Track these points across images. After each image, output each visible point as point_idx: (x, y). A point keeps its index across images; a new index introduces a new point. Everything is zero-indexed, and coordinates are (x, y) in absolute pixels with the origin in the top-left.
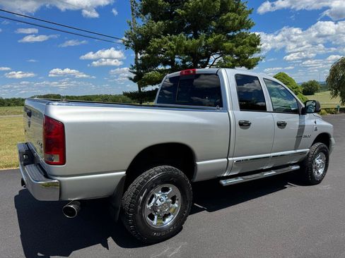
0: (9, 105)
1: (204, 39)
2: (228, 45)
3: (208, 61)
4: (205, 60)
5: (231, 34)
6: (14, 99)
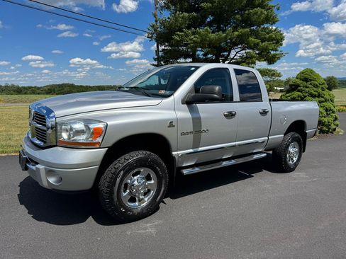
0: (25, 93)
1: (231, 32)
2: (252, 39)
3: (229, 55)
4: (226, 53)
5: (254, 28)
6: (30, 88)
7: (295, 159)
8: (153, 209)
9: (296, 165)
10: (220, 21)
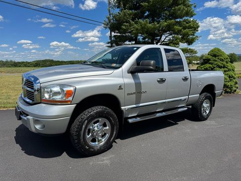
0: (20, 66)
2: (177, 27)
3: (160, 39)
4: (158, 38)
5: (178, 20)
6: (23, 62)
7: (208, 112)
8: (108, 147)
9: (208, 115)
10: (155, 15)
